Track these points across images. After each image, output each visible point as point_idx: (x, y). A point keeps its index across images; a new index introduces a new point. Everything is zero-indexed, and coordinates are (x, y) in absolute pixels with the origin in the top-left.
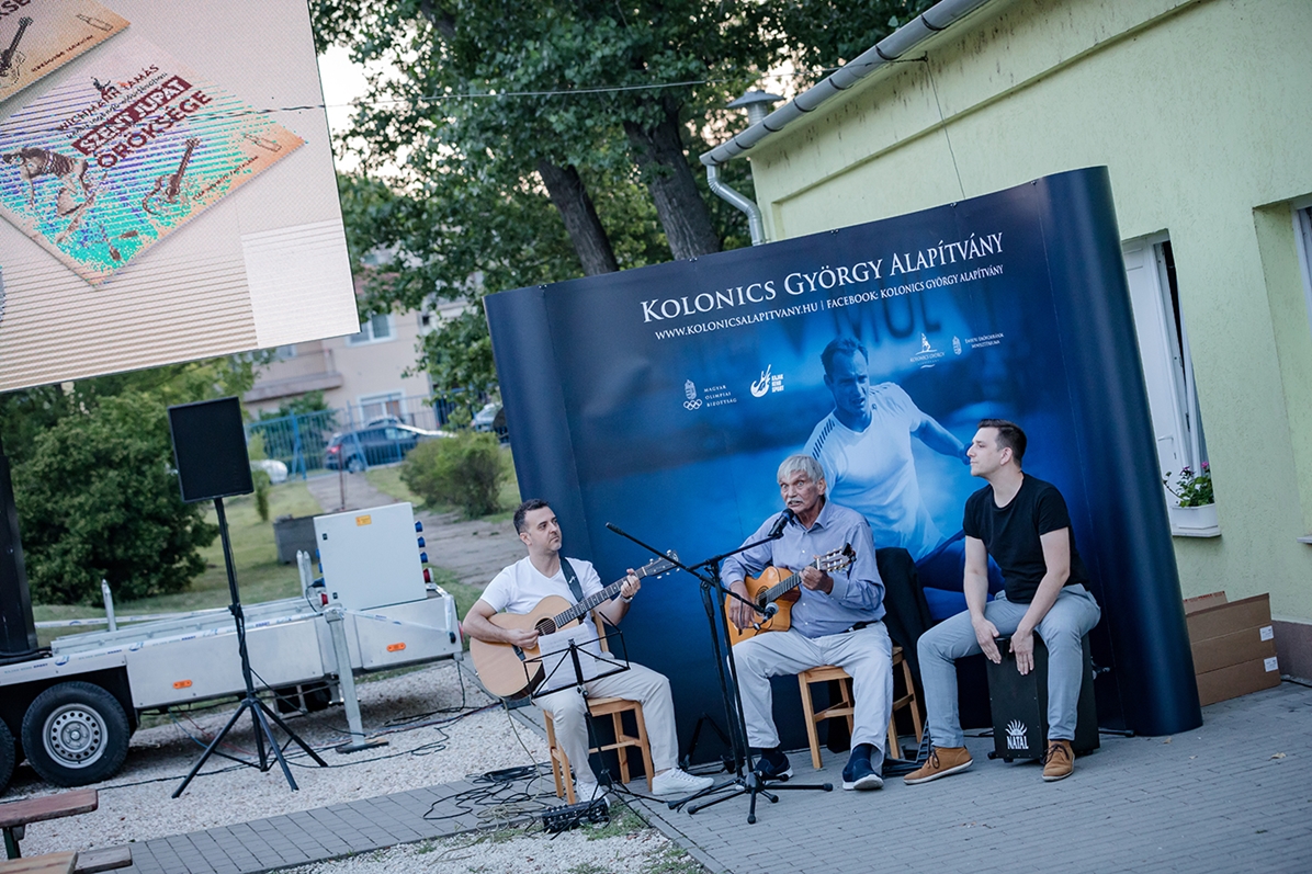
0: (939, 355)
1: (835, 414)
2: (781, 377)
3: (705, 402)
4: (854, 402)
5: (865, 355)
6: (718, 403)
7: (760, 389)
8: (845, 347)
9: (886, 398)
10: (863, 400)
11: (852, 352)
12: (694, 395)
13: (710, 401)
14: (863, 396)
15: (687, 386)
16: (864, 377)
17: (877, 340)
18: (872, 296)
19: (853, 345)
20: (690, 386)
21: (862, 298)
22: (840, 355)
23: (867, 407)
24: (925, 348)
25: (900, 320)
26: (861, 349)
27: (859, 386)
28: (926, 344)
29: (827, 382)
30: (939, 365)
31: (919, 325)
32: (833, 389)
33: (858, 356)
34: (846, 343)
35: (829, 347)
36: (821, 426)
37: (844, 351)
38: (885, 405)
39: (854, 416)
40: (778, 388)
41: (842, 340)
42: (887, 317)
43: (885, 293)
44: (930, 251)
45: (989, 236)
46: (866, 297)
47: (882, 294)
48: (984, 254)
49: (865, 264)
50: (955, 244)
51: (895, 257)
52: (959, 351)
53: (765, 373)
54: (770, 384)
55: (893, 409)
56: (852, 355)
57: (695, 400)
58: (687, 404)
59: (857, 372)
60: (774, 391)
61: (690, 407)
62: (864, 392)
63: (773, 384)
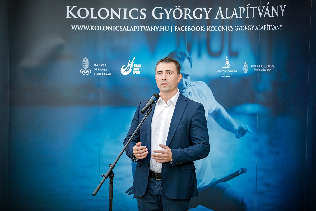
0: (234, 71)
2: (140, 66)
3: (93, 71)
5: (191, 62)
6: (100, 74)
7: (126, 71)
8: (181, 56)
9: (198, 90)
10: (184, 88)
11: (184, 59)
12: (87, 66)
13: (96, 72)
14: (185, 86)
15: (84, 61)
16: (188, 75)
17: (199, 55)
18: (201, 29)
19: (185, 55)
20: (86, 61)
21: (195, 29)
23: (186, 93)
24: (227, 65)
25: (215, 46)
26: (189, 59)
27: (184, 80)
28: (228, 63)
30: (233, 77)
31: (226, 52)
33: (187, 62)
34: (181, 53)
35: (170, 54)
40: (137, 71)
41: (179, 51)
42: (208, 43)
43: (210, 29)
44: (241, 8)
45: (278, 6)
46: (198, 29)
47: (208, 29)
48: (273, 16)
49: (201, 9)
50: (256, 7)
51: (220, 9)
52: (246, 71)
53: (131, 62)
54: (133, 69)
55: (201, 97)
56: (184, 61)
57: (87, 69)
58: (82, 71)
59: (184, 72)
60: (134, 73)
61: (84, 73)
62: (186, 84)
63: (134, 70)
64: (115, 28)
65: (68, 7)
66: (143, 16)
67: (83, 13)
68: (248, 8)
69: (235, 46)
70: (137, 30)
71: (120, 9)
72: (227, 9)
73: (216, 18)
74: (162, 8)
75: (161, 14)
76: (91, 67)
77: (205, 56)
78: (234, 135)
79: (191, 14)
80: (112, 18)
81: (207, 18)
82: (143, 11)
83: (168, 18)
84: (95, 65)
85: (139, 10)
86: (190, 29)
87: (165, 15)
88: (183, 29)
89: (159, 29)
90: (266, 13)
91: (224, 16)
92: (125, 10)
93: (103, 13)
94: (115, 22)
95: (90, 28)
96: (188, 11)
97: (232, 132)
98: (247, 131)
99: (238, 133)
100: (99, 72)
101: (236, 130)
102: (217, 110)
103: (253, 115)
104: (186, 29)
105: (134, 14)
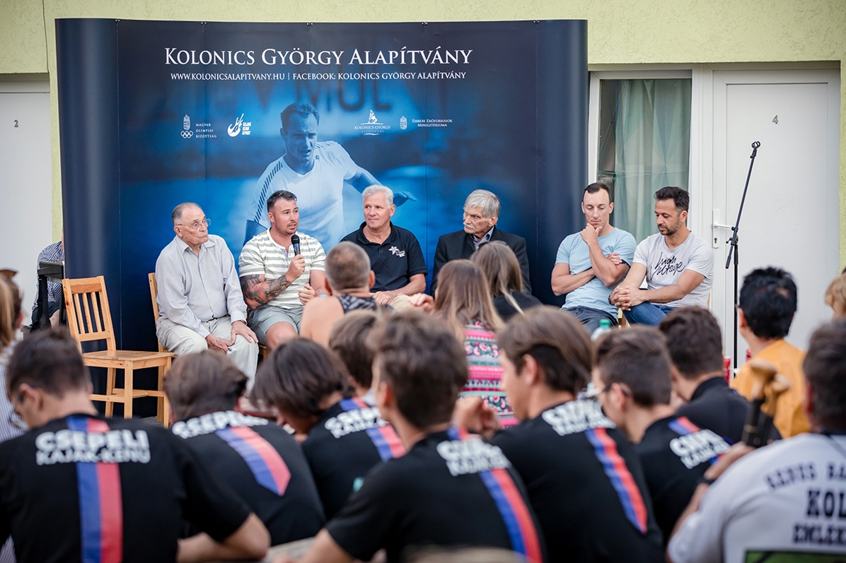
0: (384, 127)
1: (284, 158)
2: (249, 124)
3: (195, 133)
4: (301, 152)
5: (318, 119)
6: (204, 136)
7: (234, 131)
8: (302, 110)
9: (328, 153)
10: (309, 151)
11: (308, 114)
12: (189, 127)
14: (310, 148)
15: (185, 120)
16: (313, 134)
17: (329, 109)
18: (331, 76)
19: (310, 110)
21: (322, 76)
22: (297, 115)
24: (372, 121)
25: (350, 98)
26: (315, 114)
27: (308, 141)
28: (374, 118)
30: (383, 135)
31: (369, 104)
32: (286, 140)
33: (311, 119)
34: (304, 107)
35: (288, 108)
37: (301, 113)
38: (327, 158)
40: (247, 132)
41: (301, 104)
42: (340, 94)
43: (342, 76)
44: (391, 52)
45: (457, 52)
46: (326, 76)
47: (340, 76)
48: (447, 62)
49: (329, 52)
50: (418, 52)
51: (356, 52)
52: (404, 127)
53: (239, 119)
54: (242, 129)
55: (332, 161)
56: (307, 117)
57: (189, 131)
58: (183, 133)
59: (308, 130)
60: (243, 134)
61: (185, 136)
62: (312, 145)
64: (219, 77)
65: (168, 49)
66: (251, 61)
67: (183, 57)
68: (403, 52)
69: (384, 97)
70: (244, 78)
71: (223, 52)
72: (367, 53)
73: (351, 63)
74: (274, 50)
75: (274, 58)
76: (193, 128)
77: (337, 111)
79: (316, 59)
80: (215, 63)
81: (338, 63)
82: (251, 54)
83: (283, 63)
84: (197, 125)
85: (246, 53)
86: (314, 76)
87: (279, 59)
88: (305, 76)
89: (272, 77)
90: (435, 58)
91: (364, 60)
92: (230, 53)
93: (206, 58)
94: (219, 68)
95: (191, 77)
96: (311, 55)
98: (407, 198)
100: (203, 133)
102: (359, 176)
103: (416, 179)
104: (309, 76)
105: (241, 58)
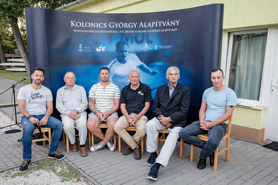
0: (150, 49)
1: (117, 59)
5: (128, 46)
7: (99, 50)
9: (132, 57)
10: (125, 56)
11: (125, 44)
12: (81, 48)
14: (125, 55)
15: (80, 45)
16: (127, 51)
17: (132, 43)
20: (81, 45)
22: (121, 45)
23: (126, 59)
24: (146, 46)
26: (127, 44)
27: (125, 53)
28: (146, 45)
29: (116, 51)
31: (145, 40)
32: (117, 53)
33: (126, 46)
35: (118, 42)
36: (113, 61)
37: (122, 44)
38: (131, 59)
39: (122, 60)
40: (103, 50)
41: (122, 41)
42: (136, 38)
43: (137, 31)
44: (153, 23)
45: (175, 21)
48: (171, 25)
50: (162, 22)
51: (141, 23)
52: (156, 48)
53: (101, 46)
55: (133, 60)
56: (125, 45)
57: (81, 49)
58: (79, 50)
59: (125, 50)
60: (102, 50)
61: (80, 51)
62: (126, 55)
63: (102, 49)
64: (93, 31)
65: (72, 21)
66: (105, 26)
67: (79, 24)
68: (157, 22)
69: (150, 38)
70: (103, 32)
71: (95, 23)
72: (145, 23)
73: (140, 27)
74: (113, 23)
76: (83, 48)
78: (150, 75)
80: (91, 27)
81: (135, 27)
82: (105, 24)
84: (85, 47)
85: (103, 24)
86: (127, 32)
87: (115, 26)
89: (113, 32)
90: (167, 24)
91: (144, 26)
92: (97, 23)
93: (88, 25)
94: (93, 28)
95: (82, 31)
96: (126, 24)
97: (149, 73)
98: (157, 73)
99: (152, 74)
100: (87, 50)
101: (151, 73)
104: (125, 32)
105: (101, 25)
